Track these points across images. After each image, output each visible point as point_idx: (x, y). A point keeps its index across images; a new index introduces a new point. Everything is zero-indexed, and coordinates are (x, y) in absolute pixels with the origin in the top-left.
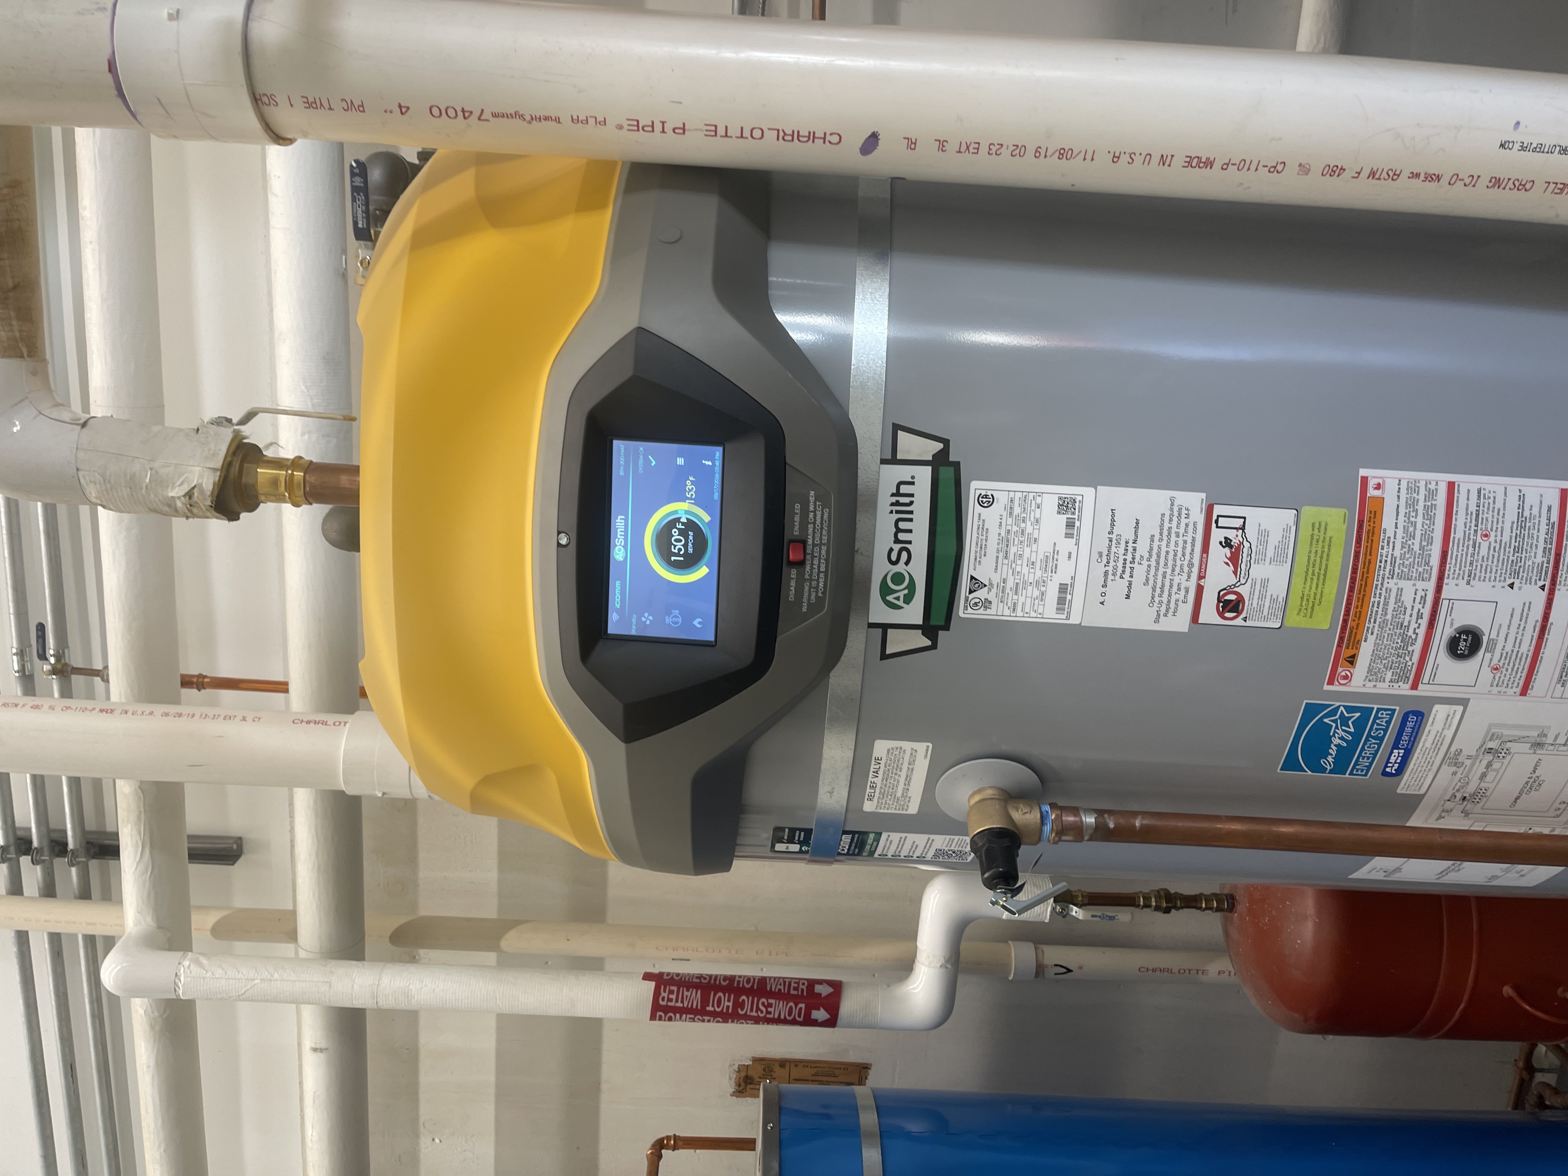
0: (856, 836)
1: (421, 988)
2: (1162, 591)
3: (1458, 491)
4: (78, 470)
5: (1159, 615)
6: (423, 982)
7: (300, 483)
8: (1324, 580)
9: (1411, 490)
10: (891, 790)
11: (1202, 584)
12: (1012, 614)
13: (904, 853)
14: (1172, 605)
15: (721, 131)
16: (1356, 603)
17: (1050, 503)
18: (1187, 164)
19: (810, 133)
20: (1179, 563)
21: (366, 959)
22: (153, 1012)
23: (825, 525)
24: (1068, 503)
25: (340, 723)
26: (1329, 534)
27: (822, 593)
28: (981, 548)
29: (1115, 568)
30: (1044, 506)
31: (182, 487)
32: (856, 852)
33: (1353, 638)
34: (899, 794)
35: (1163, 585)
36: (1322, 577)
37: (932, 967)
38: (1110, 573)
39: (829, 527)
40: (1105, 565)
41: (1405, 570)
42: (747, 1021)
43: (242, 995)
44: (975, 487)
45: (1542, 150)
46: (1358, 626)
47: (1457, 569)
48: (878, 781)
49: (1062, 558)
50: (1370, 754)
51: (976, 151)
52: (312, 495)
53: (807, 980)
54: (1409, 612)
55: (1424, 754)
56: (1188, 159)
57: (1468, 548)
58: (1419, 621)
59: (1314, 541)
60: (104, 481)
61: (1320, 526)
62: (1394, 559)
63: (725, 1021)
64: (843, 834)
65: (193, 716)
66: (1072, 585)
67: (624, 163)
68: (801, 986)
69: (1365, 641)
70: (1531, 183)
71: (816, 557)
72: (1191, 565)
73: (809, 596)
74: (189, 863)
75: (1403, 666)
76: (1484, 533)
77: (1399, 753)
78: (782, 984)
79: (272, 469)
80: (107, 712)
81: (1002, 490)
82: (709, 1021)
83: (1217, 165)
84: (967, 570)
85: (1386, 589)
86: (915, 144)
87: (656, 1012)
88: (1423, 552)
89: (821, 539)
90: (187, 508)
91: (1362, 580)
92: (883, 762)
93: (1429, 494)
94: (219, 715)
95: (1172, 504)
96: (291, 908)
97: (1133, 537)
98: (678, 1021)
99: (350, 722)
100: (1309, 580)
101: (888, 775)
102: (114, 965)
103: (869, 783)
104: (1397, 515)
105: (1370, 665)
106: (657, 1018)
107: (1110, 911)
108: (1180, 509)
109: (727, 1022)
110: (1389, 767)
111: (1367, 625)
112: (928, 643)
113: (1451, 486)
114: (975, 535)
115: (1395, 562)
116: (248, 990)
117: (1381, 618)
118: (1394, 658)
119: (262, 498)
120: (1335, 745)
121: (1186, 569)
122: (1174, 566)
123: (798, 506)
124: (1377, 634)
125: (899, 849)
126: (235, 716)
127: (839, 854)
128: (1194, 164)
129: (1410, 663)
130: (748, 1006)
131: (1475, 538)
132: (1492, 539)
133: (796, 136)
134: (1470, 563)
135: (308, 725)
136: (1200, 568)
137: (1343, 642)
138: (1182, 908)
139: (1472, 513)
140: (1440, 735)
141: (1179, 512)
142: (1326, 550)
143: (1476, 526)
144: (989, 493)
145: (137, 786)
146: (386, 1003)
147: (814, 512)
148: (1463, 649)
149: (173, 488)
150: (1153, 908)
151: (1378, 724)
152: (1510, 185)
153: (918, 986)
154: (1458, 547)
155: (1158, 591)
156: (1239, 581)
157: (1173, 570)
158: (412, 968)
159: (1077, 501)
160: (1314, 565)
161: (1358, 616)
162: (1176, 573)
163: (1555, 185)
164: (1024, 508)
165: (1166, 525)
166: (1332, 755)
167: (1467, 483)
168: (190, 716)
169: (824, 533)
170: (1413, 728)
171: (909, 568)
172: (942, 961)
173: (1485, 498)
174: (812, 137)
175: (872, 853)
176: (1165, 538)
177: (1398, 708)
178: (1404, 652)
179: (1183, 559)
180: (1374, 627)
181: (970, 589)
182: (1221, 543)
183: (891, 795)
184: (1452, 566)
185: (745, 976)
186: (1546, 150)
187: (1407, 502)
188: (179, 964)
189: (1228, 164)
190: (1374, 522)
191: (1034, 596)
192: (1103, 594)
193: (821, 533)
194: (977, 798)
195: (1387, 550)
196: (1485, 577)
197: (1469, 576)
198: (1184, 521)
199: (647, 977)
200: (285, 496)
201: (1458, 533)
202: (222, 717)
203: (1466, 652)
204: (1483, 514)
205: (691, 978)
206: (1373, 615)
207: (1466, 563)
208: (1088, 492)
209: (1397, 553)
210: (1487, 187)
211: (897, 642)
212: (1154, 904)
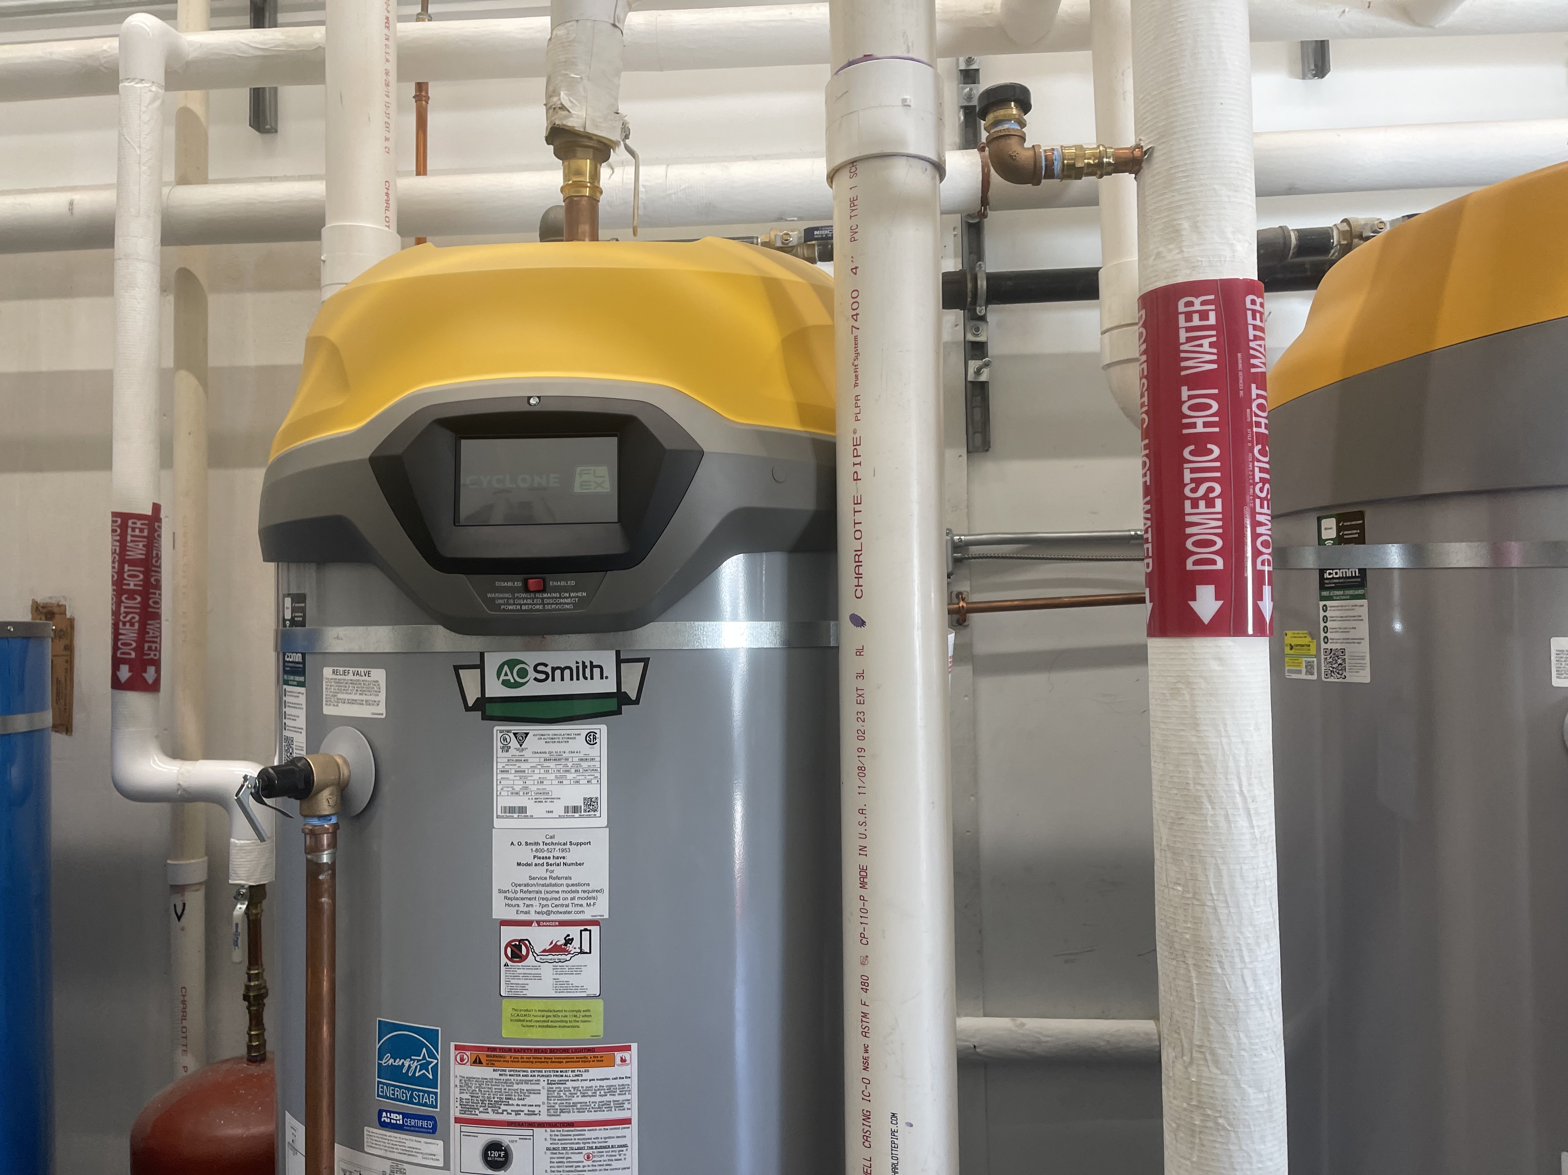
0: (301, 666)
1: (136, 299)
2: (525, 892)
3: (624, 1128)
4: (577, 21)
5: (505, 892)
6: (142, 299)
7: (579, 192)
8: (543, 1027)
9: (623, 1088)
10: (343, 688)
11: (533, 925)
12: (498, 770)
13: (288, 711)
14: (514, 902)
15: (857, 508)
16: (525, 1057)
17: (592, 791)
18: (861, 868)
19: (861, 574)
20: (549, 903)
21: (165, 248)
22: (105, 57)
23: (560, 607)
24: (593, 805)
25: (388, 222)
26: (581, 1024)
27: (504, 609)
28: (552, 739)
29: (542, 851)
30: (589, 786)
31: (568, 101)
32: (287, 669)
33: (496, 1059)
34: (340, 696)
35: (530, 892)
36: (546, 1024)
37: (177, 776)
38: (538, 847)
39: (559, 610)
40: (543, 842)
41: (556, 1094)
42: (114, 604)
43: (125, 138)
44: (601, 729)
45: (893, 1149)
46: (506, 1061)
47: (559, 1137)
48: (351, 676)
49: (549, 806)
50: (397, 1095)
51: (859, 702)
52: (571, 203)
53: (159, 659)
54: (521, 1103)
55: (399, 1142)
56: (865, 868)
57: (577, 1143)
58: (513, 1113)
59: (575, 1013)
60: (570, 41)
61: (588, 1016)
62: (563, 1082)
63: (114, 583)
64: (302, 653)
65: (387, 96)
66: (526, 817)
67: (835, 437)
68: (152, 653)
69: (494, 1070)
70: (869, 1146)
71: (533, 601)
72: (548, 913)
73: (500, 598)
74: (250, 89)
75: (475, 1107)
76: (591, 1155)
77: (399, 1120)
78: (154, 635)
79: (589, 172)
80: (386, 23)
81: (601, 750)
82: (113, 568)
83: (862, 892)
84: (533, 729)
85: (539, 1080)
86: (860, 655)
87: (119, 517)
88: (571, 1106)
89: (548, 604)
90: (552, 105)
91: (545, 1058)
92: (367, 678)
93: (620, 1104)
94: (389, 118)
95: (597, 891)
96: (211, 176)
97: (569, 862)
98: (112, 538)
99: (390, 230)
100: (543, 1013)
101: (356, 684)
102: (149, 25)
103: (347, 669)
104: (601, 1080)
105: (474, 1078)
106: (114, 519)
107: (243, 940)
108: (594, 898)
109: (113, 584)
110: (387, 1115)
111: (507, 1069)
112: (470, 703)
113: (628, 1121)
114: (562, 732)
115: (562, 1084)
116: (129, 143)
117: (514, 1080)
118: (481, 1098)
119: (566, 163)
120: (403, 1063)
121: (545, 909)
122: (547, 899)
123: (573, 583)
124: (501, 1080)
125: (291, 705)
126: (389, 131)
127: (284, 655)
128: (862, 873)
129: (477, 1112)
130: (131, 603)
131: (586, 1148)
132: (586, 1163)
133: (858, 564)
134: (564, 1148)
135: (384, 194)
136: (546, 921)
137: (492, 1051)
138: (250, 1013)
139: (606, 1142)
140: (418, 1151)
141: (591, 896)
142: (568, 1024)
143: (596, 1148)
144: (598, 740)
145: (321, 45)
146: (119, 265)
147: (570, 597)
148: (492, 1156)
149: (566, 94)
150: (249, 984)
151: (423, 1096)
152: (867, 1128)
153: (158, 765)
154: (577, 1135)
155: (525, 889)
156: (538, 955)
157: (543, 899)
158: (156, 290)
159: (595, 813)
160: (555, 1016)
161: (515, 1060)
162: (541, 902)
163: (869, 1166)
164: (587, 770)
165: (580, 889)
166: (394, 1062)
167: (631, 1135)
168: (387, 93)
169: (553, 606)
170: (422, 1127)
171: (532, 680)
172: (184, 784)
173: (619, 1151)
174: (859, 576)
175: (286, 683)
176: (570, 888)
177: (438, 1110)
178: (487, 1105)
179: (553, 905)
180: (507, 1075)
181: (517, 733)
182: (568, 935)
183: (338, 689)
184: (562, 1132)
185: (161, 599)
186: (893, 1152)
187: (612, 1086)
188: (153, 82)
189: (864, 900)
190: (594, 1061)
191: (515, 787)
192: (520, 844)
193: (553, 604)
194: (340, 761)
195: (571, 1076)
196: (554, 1162)
197: (554, 1149)
198: (584, 902)
199: (156, 508)
200: (569, 181)
201: (589, 1133)
202: (387, 120)
203: (489, 1159)
204: (606, 1152)
205: (157, 548)
206: (517, 1073)
207: (565, 1144)
208: (603, 821)
209: (570, 1084)
210: (863, 1110)
211: (470, 679)
212: (252, 984)
